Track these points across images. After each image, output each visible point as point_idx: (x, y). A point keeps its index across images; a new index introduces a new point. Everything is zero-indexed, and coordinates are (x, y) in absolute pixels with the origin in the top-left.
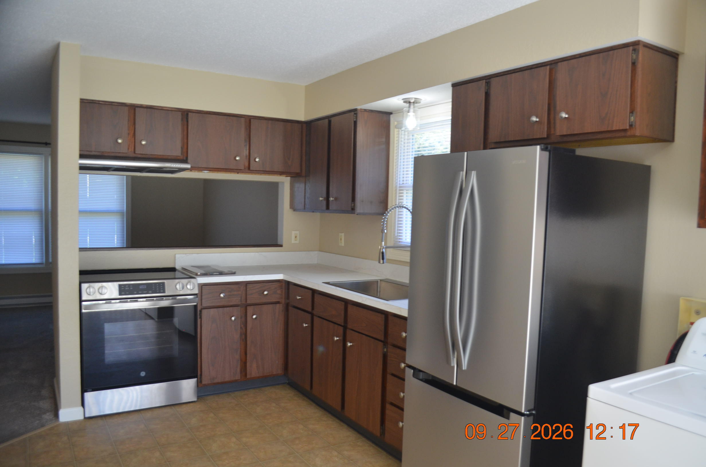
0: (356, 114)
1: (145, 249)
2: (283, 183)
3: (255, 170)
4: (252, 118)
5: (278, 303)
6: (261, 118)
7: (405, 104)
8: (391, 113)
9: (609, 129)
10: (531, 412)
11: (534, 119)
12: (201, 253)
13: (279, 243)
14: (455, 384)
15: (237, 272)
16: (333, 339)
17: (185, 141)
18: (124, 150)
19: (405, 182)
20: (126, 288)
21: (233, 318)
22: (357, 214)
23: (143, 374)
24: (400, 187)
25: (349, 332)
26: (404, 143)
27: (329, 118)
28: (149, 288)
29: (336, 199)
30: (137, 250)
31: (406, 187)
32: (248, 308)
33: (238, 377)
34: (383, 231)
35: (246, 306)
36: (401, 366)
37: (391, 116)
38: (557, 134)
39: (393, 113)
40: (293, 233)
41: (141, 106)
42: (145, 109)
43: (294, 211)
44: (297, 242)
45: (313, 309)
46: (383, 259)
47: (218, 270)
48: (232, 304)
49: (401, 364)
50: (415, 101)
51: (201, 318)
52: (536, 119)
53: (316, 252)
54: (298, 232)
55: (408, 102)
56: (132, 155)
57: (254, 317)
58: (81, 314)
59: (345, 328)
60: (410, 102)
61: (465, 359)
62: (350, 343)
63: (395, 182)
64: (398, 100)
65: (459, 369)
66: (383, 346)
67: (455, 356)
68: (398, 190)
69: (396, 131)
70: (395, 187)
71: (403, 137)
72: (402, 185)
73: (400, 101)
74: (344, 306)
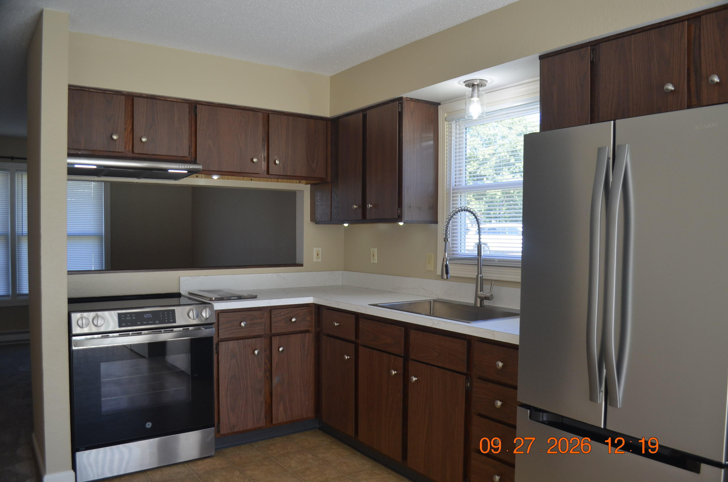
0: (401, 104)
1: (143, 272)
2: (302, 192)
3: (274, 174)
4: (271, 112)
5: (307, 331)
6: (280, 114)
7: (467, 88)
8: (439, 104)
11: (670, 87)
12: (211, 275)
13: (298, 262)
14: (602, 427)
15: (258, 297)
16: (389, 373)
17: (193, 139)
18: (120, 148)
19: (457, 184)
20: (127, 318)
21: (256, 352)
22: (404, 223)
23: (149, 425)
24: (453, 189)
25: (411, 363)
27: (364, 112)
28: (156, 317)
29: (375, 206)
30: (133, 272)
31: (460, 189)
32: (273, 338)
33: (262, 423)
34: (446, 239)
35: (271, 337)
36: (496, 404)
37: (439, 107)
39: (441, 104)
40: (315, 249)
41: (141, 96)
42: (146, 99)
43: (316, 224)
44: (320, 260)
45: (357, 337)
46: (447, 274)
47: (235, 294)
48: (254, 334)
49: (496, 402)
50: (480, 83)
51: (218, 353)
53: (341, 271)
54: (320, 249)
55: (471, 85)
56: (131, 155)
57: (281, 349)
58: (71, 352)
59: (406, 359)
60: (473, 85)
61: (620, 393)
62: (415, 377)
63: (446, 183)
64: (459, 83)
65: (609, 407)
66: (466, 380)
67: (602, 390)
68: (451, 193)
69: (447, 125)
70: (447, 190)
71: (455, 130)
72: (455, 187)
73: (461, 84)
74: (403, 331)
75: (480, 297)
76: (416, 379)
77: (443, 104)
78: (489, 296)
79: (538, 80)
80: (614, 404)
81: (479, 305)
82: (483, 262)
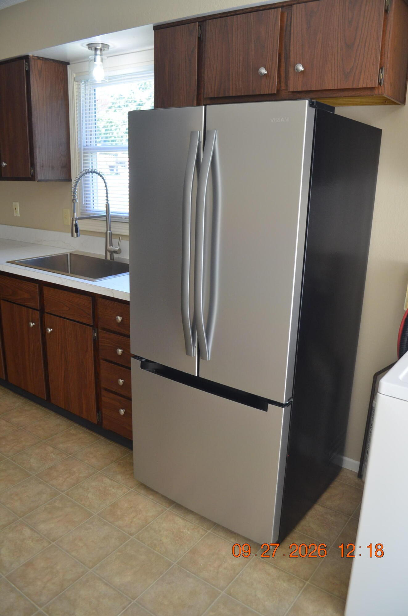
0: (27, 62)
7: (90, 51)
8: (68, 64)
9: (354, 87)
10: (290, 401)
11: (263, 71)
14: (196, 375)
16: (28, 326)
19: (88, 144)
22: (38, 182)
24: (84, 149)
25: (47, 316)
26: (85, 99)
29: (9, 164)
31: (91, 149)
34: (74, 201)
36: (117, 352)
37: (68, 66)
38: (291, 91)
39: (70, 63)
46: (77, 232)
50: (102, 47)
52: (265, 72)
55: (93, 48)
59: (42, 312)
60: (96, 49)
61: (209, 349)
62: (50, 328)
63: (78, 143)
64: (82, 45)
65: (200, 360)
66: (93, 331)
67: (195, 346)
68: (82, 153)
69: (76, 85)
70: (78, 149)
71: (84, 91)
72: (85, 148)
73: (84, 47)
74: (38, 288)
75: (110, 251)
76: (52, 330)
77: (71, 64)
78: (117, 250)
79: (151, 49)
80: (205, 358)
81: (109, 258)
82: (111, 218)
